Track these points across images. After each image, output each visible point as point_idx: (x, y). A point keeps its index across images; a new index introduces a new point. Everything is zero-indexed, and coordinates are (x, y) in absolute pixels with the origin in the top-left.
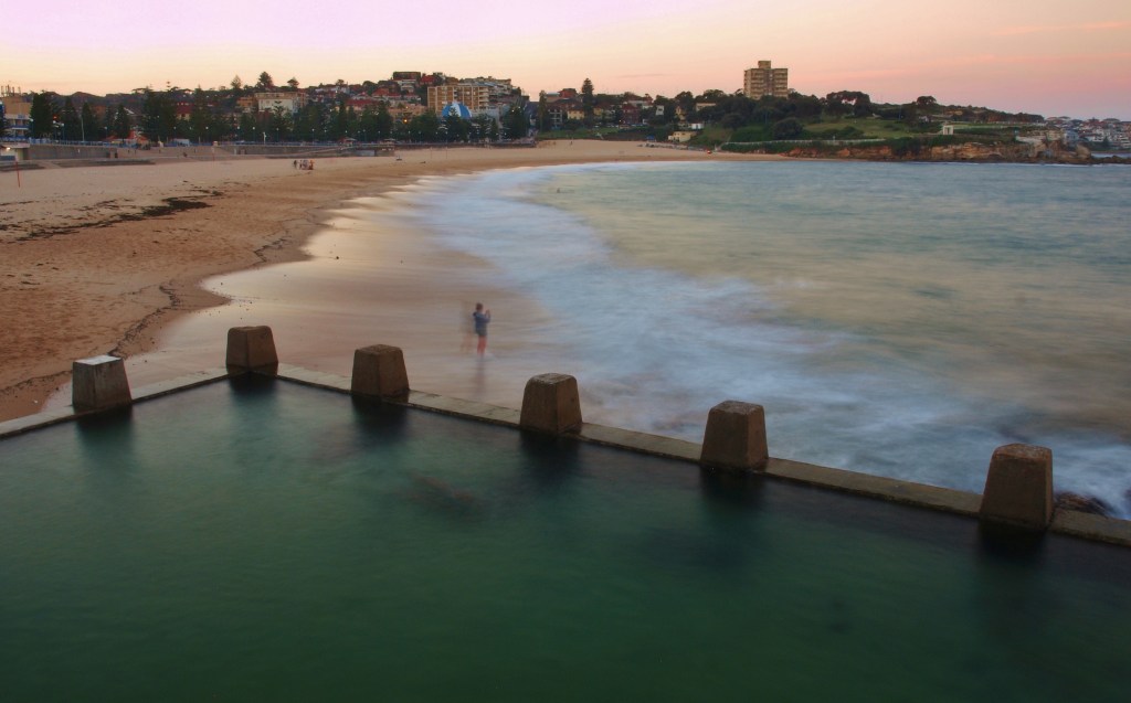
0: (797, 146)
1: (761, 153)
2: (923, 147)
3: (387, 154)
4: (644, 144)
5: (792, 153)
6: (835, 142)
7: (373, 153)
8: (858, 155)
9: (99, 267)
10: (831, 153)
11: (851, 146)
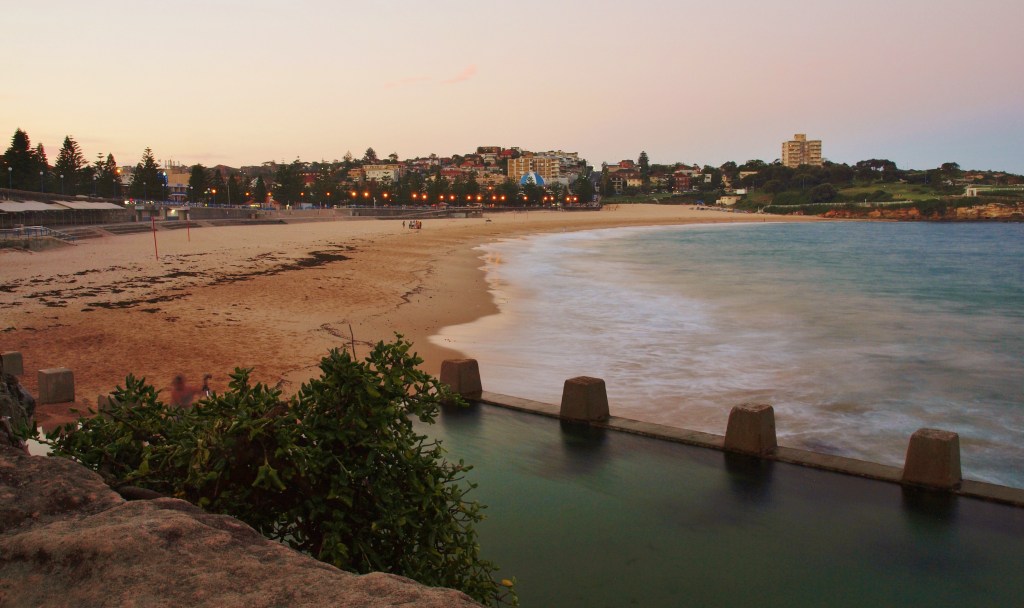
0: (831, 208)
1: (799, 214)
2: (948, 208)
3: (476, 215)
4: (695, 207)
5: (828, 214)
6: (867, 205)
7: (464, 215)
8: (887, 216)
9: (281, 308)
10: (864, 213)
11: (882, 208)
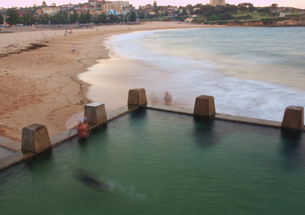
0: (230, 22)
1: (217, 25)
2: (274, 21)
3: (91, 27)
4: (177, 22)
5: (228, 24)
6: (243, 21)
7: (86, 27)
8: (251, 25)
10: (242, 24)
11: (249, 22)
